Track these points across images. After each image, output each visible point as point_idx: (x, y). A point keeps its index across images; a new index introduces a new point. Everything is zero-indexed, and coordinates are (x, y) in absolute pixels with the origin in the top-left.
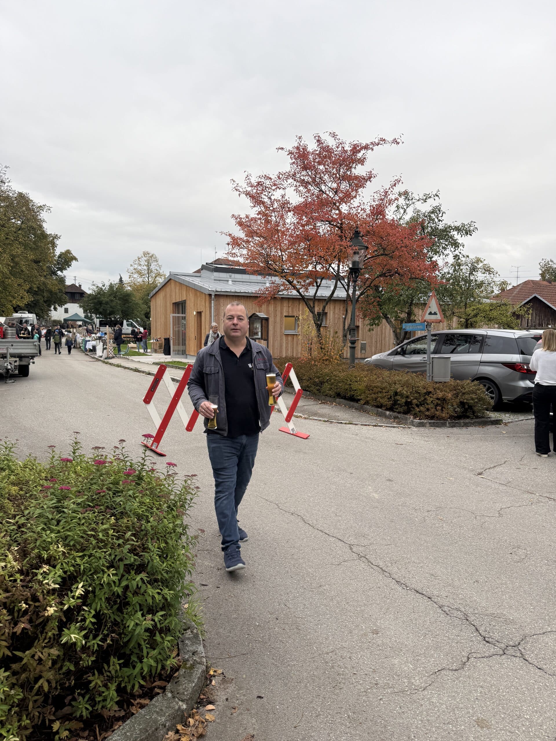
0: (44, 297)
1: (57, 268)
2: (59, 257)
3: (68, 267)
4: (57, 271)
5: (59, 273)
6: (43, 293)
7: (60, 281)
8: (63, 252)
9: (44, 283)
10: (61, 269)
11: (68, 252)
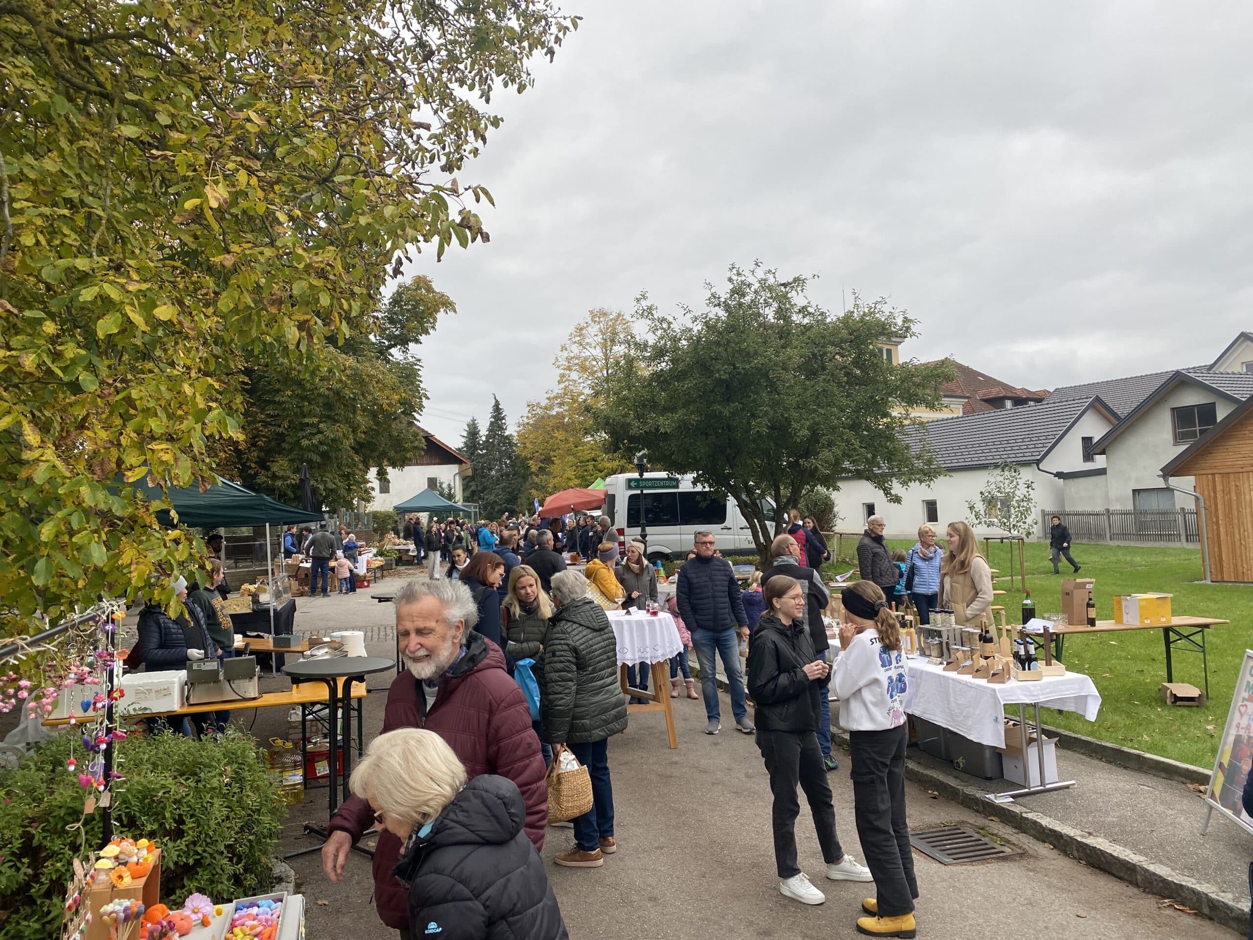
0: (354, 431)
1: (389, 337)
2: (396, 301)
3: (427, 333)
4: (391, 347)
5: (396, 353)
7: (402, 377)
9: (356, 377)
11: (422, 283)
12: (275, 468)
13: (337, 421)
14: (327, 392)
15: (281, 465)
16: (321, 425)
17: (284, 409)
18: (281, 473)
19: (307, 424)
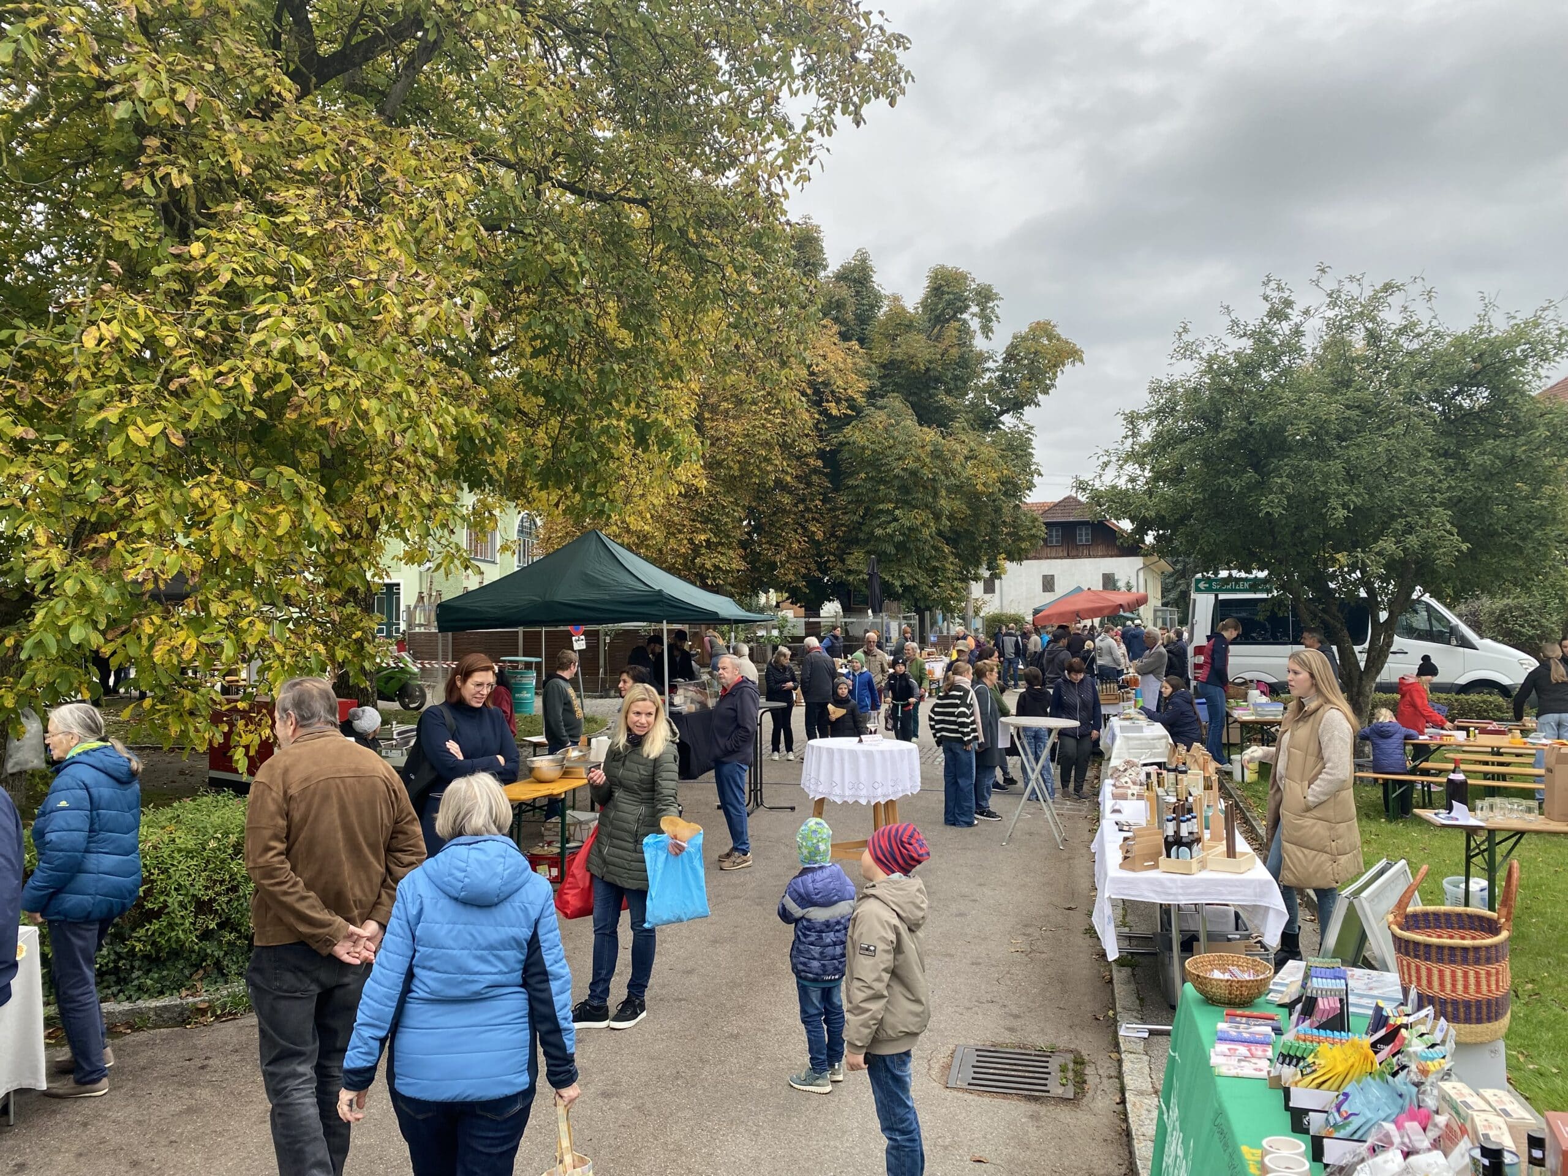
0: (937, 517)
1: (1001, 402)
2: (1010, 356)
3: (1046, 391)
4: (1002, 413)
5: (1008, 421)
6: (936, 495)
7: (1010, 447)
8: (1024, 330)
9: (936, 454)
10: (1016, 406)
11: (1043, 329)
12: (849, 562)
13: (915, 507)
14: (902, 473)
15: (857, 559)
16: (897, 512)
17: (859, 494)
18: (854, 567)
19: (881, 511)
